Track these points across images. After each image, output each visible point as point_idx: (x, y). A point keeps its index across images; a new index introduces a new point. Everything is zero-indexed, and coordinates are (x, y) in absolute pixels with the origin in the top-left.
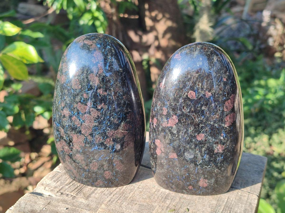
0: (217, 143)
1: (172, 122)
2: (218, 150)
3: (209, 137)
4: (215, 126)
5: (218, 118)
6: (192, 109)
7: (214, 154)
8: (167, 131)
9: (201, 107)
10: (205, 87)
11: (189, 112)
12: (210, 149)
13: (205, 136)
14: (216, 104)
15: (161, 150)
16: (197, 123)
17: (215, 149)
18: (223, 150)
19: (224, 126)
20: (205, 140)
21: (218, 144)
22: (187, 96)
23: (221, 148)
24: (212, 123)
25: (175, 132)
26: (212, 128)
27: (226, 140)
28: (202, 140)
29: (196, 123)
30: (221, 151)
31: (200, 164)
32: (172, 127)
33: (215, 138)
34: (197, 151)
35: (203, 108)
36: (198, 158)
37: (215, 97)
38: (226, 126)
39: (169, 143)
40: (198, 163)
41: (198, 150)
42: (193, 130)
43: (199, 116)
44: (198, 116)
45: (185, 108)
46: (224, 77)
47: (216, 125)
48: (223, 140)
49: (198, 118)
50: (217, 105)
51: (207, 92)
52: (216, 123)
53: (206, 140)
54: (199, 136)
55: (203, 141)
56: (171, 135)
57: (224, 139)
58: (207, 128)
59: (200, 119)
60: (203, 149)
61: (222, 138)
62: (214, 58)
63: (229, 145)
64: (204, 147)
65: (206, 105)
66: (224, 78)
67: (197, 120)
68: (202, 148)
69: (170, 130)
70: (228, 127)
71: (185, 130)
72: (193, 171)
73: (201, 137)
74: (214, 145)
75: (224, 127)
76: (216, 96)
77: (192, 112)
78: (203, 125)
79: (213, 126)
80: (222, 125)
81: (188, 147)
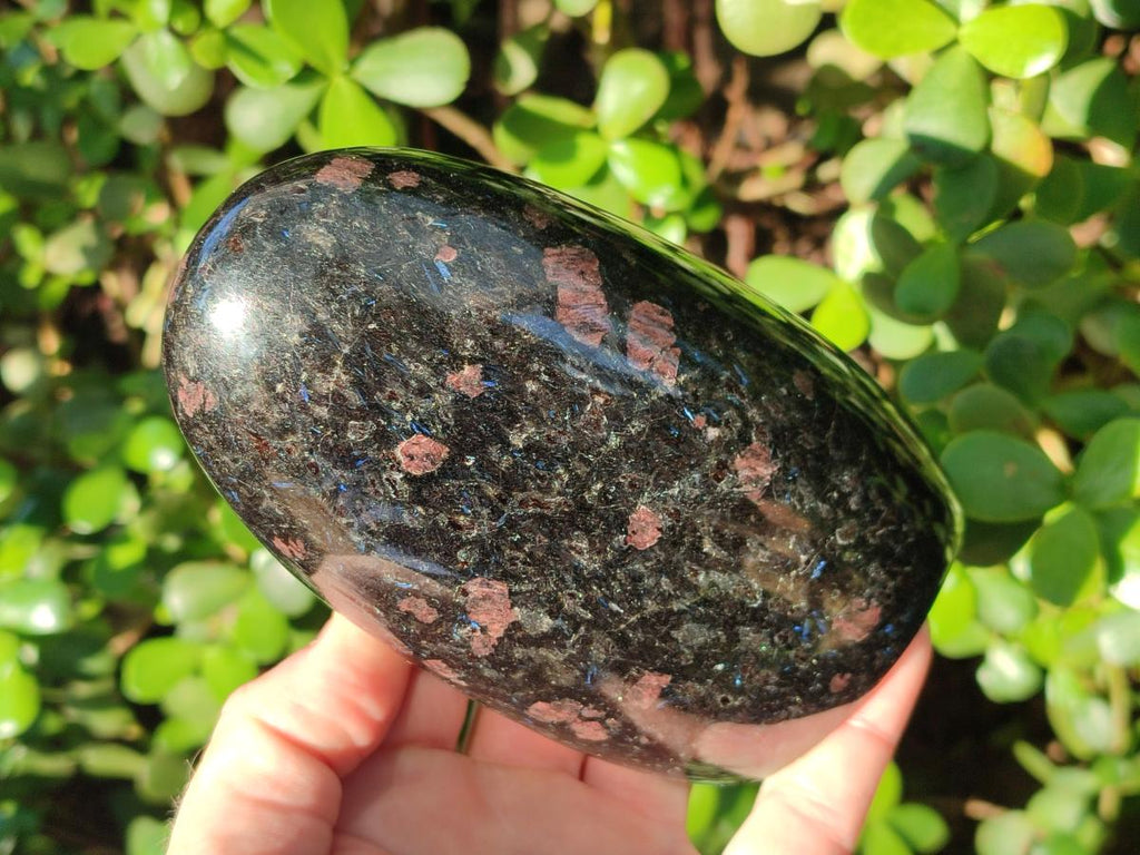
0: (722, 466)
1: (487, 612)
3: (670, 492)
4: (639, 434)
5: (607, 401)
6: (491, 491)
8: (518, 653)
9: (506, 445)
10: (422, 371)
11: (496, 513)
12: (728, 515)
13: (652, 504)
14: (538, 372)
15: (592, 720)
16: (569, 506)
17: (742, 489)
18: (775, 455)
19: (662, 393)
20: (670, 515)
21: (726, 467)
22: (409, 479)
23: (753, 462)
24: (614, 441)
25: (546, 623)
26: (637, 451)
27: (734, 421)
28: (660, 530)
29: (566, 513)
30: (770, 472)
32: (516, 626)
33: (692, 467)
34: (701, 578)
35: (517, 440)
36: (731, 592)
37: (503, 356)
38: (670, 382)
39: (578, 673)
40: (756, 600)
41: (696, 574)
42: (591, 543)
43: (542, 478)
44: (539, 488)
45: (462, 518)
46: (437, 252)
47: (635, 427)
48: (727, 431)
49: (547, 490)
50: (543, 368)
51: (451, 379)
52: (629, 421)
53: (676, 510)
54: (633, 532)
55: (672, 528)
56: (550, 647)
57: (727, 424)
58: (626, 475)
59: (557, 485)
60: (707, 547)
61: (713, 433)
62: (311, 238)
63: (765, 412)
64: (701, 537)
65: (513, 418)
66: (438, 257)
67: (559, 499)
68: (699, 549)
69: (525, 641)
70: (682, 378)
71: (568, 578)
72: (776, 639)
73: (646, 524)
74: (723, 486)
75: (669, 395)
76: (498, 344)
77: (504, 502)
78: (599, 486)
79: (631, 439)
80: (655, 398)
81: (651, 606)
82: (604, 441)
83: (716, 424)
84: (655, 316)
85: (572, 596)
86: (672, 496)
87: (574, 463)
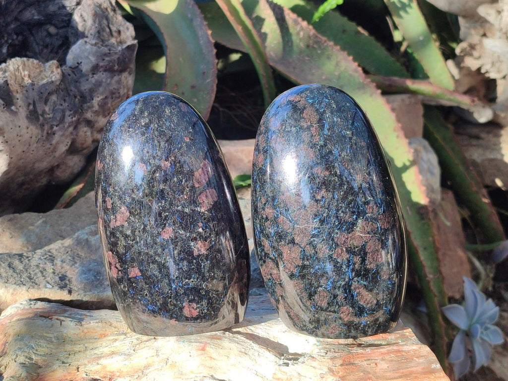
0: (195, 239)
1: (121, 217)
2: (199, 250)
3: (180, 231)
4: (186, 213)
5: (187, 199)
6: (146, 191)
7: (194, 258)
8: (117, 233)
9: (158, 185)
10: (159, 154)
11: (143, 197)
12: (186, 250)
13: (174, 230)
14: (180, 178)
15: (117, 268)
16: (158, 211)
17: (194, 248)
18: (208, 250)
19: (199, 210)
20: (175, 236)
21: (196, 240)
23: (202, 246)
24: (180, 208)
25: (129, 232)
26: (183, 215)
27: (208, 233)
28: (170, 237)
29: (156, 212)
30: (204, 252)
31: (177, 278)
32: (123, 226)
33: (189, 232)
34: (168, 258)
35: (162, 187)
36: (170, 268)
37: (176, 168)
38: (203, 210)
39: (124, 252)
40: (174, 277)
41: (168, 255)
42: (154, 224)
43: (159, 200)
44: (156, 200)
45: (135, 190)
46: (186, 136)
47: (187, 210)
48: (204, 233)
49: (157, 203)
51: (162, 161)
52: (187, 208)
53: (177, 237)
54: (164, 231)
55: (172, 240)
56: (125, 239)
57: (205, 232)
58: (175, 218)
59: (160, 204)
60: (176, 252)
61: (200, 230)
62: (166, 110)
63: (216, 240)
64: (176, 249)
65: (165, 181)
66: (185, 138)
67: (157, 208)
69: (121, 232)
70: (206, 212)
71: (142, 227)
72: (169, 292)
73: (168, 233)
74: (192, 244)
75: (200, 212)
76: (178, 165)
77: (147, 196)
78: (167, 214)
79: (183, 212)
80: (196, 209)
81: (152, 253)
82: (178, 206)
83: (203, 229)
84: (214, 196)
85: (139, 231)
86: (179, 233)
87: (167, 203)
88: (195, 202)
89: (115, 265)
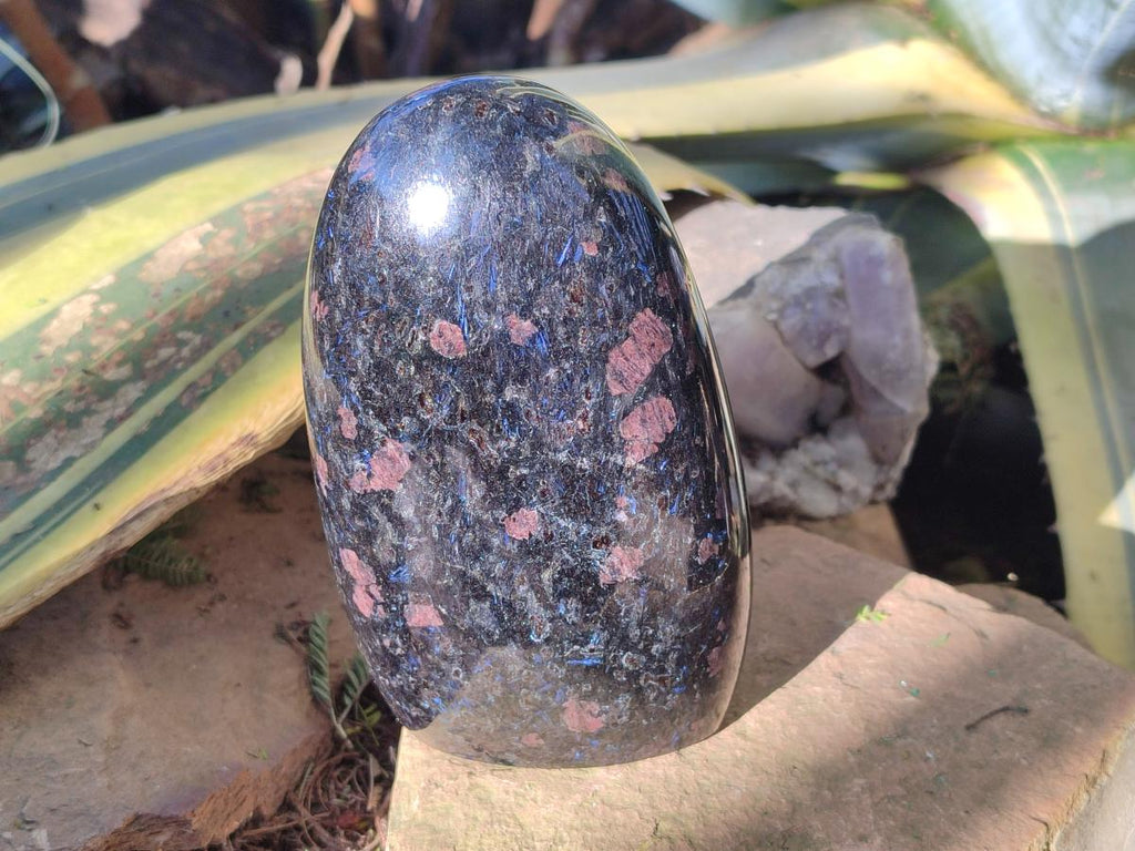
0: (604, 541)
1: (384, 468)
2: (614, 571)
3: (561, 521)
4: (581, 470)
5: (583, 430)
6: (462, 404)
7: (598, 591)
8: (375, 511)
9: (499, 390)
10: (503, 296)
11: (452, 419)
12: (578, 572)
13: (543, 516)
14: (565, 371)
15: (372, 596)
16: (496, 463)
17: (601, 566)
18: (640, 569)
19: (620, 462)
20: (545, 534)
21: (608, 543)
22: (426, 345)
23: (626, 560)
24: (562, 457)
25: (408, 512)
26: (569, 477)
27: (642, 525)
28: (530, 535)
29: (489, 465)
30: (629, 576)
31: (547, 641)
32: (390, 494)
33: (588, 521)
34: (522, 588)
35: (510, 393)
36: (530, 616)
37: (556, 339)
38: (631, 461)
39: (394, 561)
40: (539, 637)
41: (522, 583)
42: (484, 498)
43: (499, 430)
44: (491, 433)
45: (430, 400)
46: (587, 240)
47: (584, 463)
48: (632, 525)
49: (494, 440)
50: (569, 372)
51: (513, 318)
52: (583, 456)
53: (552, 535)
54: (514, 519)
55: (538, 542)
56: (395, 527)
57: (636, 522)
58: (549, 482)
59: (503, 444)
60: (546, 575)
61: (622, 517)
62: (527, 153)
63: (664, 541)
64: (548, 566)
65: (521, 378)
66: (584, 244)
67: (495, 452)
68: (539, 571)
69: (385, 509)
70: (641, 467)
71: (449, 502)
72: (525, 672)
73: (527, 523)
74: (595, 554)
75: (622, 468)
76: (561, 330)
77: (463, 419)
78: (525, 471)
79: (572, 467)
80: (612, 459)
81: (476, 572)
82: (556, 451)
83: (629, 515)
84: (666, 416)
85: (440, 514)
86: (559, 525)
87: (526, 443)
88: (608, 438)
89: (367, 587)
